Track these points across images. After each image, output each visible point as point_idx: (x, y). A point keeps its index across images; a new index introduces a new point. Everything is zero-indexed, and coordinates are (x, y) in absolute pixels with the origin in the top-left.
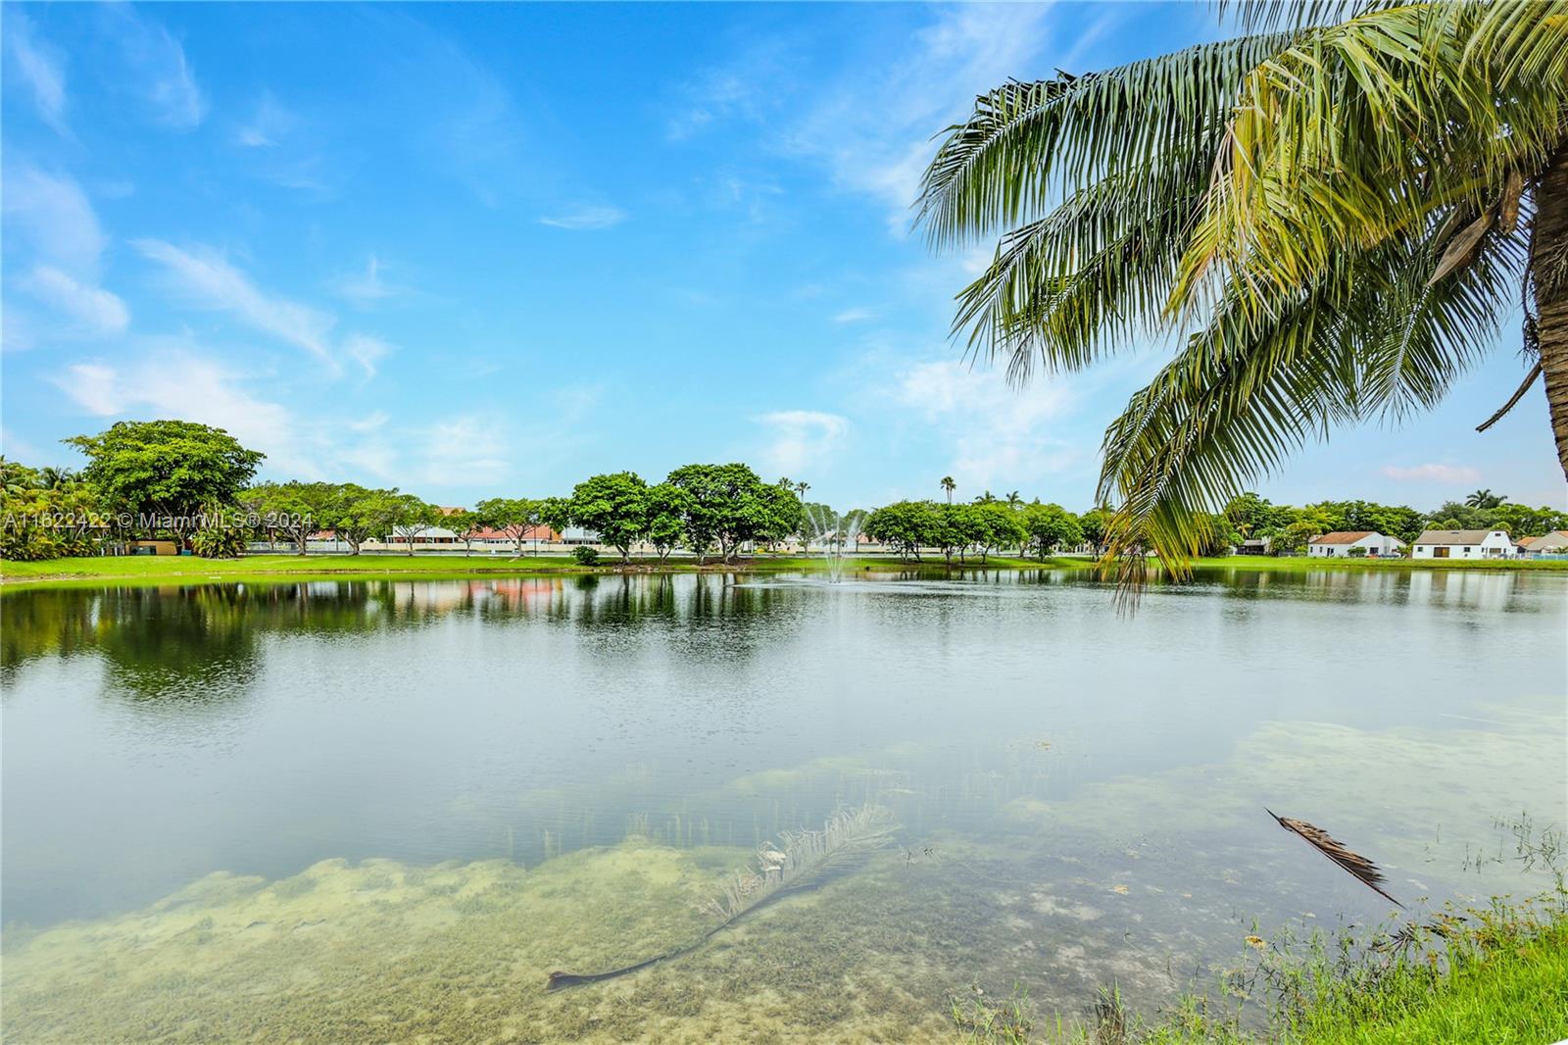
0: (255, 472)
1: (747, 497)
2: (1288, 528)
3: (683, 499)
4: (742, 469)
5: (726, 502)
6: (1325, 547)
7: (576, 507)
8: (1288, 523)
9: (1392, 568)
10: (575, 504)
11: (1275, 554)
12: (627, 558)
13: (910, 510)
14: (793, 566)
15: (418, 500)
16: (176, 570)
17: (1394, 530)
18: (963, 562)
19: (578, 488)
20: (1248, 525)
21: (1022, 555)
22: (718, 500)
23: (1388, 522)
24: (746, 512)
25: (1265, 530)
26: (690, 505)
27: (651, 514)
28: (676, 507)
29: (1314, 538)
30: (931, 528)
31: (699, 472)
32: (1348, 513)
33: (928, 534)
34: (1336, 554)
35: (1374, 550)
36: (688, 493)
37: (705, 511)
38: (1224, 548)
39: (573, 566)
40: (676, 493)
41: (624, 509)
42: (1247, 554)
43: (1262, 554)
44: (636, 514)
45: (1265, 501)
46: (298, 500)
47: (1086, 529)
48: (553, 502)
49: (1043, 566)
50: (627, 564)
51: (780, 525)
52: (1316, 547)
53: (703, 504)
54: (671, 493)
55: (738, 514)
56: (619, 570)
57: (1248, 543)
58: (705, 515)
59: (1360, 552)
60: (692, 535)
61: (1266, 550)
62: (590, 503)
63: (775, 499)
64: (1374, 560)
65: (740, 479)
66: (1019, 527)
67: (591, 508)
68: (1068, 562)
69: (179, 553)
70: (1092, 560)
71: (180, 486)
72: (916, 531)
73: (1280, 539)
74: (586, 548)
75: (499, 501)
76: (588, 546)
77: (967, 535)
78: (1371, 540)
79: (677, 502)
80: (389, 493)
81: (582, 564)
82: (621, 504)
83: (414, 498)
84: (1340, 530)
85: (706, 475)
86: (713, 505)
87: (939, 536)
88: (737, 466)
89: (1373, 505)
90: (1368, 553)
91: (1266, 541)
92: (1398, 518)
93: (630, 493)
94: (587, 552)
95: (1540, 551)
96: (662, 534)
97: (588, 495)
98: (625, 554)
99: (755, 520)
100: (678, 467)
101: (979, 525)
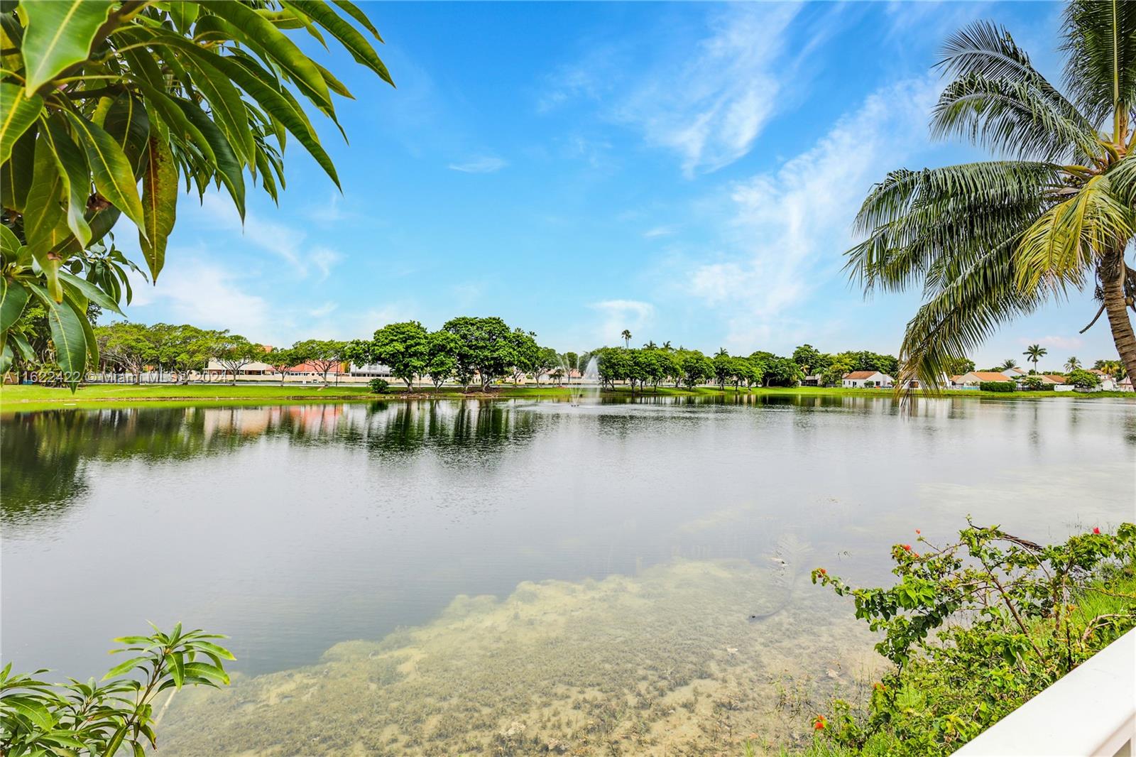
0: (100, 313)
1: (501, 342)
2: (830, 368)
3: (456, 343)
4: (499, 322)
5: (487, 346)
6: (852, 381)
7: (376, 348)
8: (829, 365)
9: (889, 395)
10: (375, 345)
11: (824, 386)
12: (410, 388)
13: (610, 354)
14: (531, 394)
15: (245, 339)
16: (23, 398)
17: (886, 371)
18: (642, 391)
19: (377, 333)
20: (807, 366)
21: (677, 386)
22: (481, 344)
23: (882, 365)
24: (501, 353)
25: (818, 370)
26: (461, 348)
27: (432, 354)
28: (451, 348)
29: (845, 375)
30: (624, 367)
31: (467, 322)
32: (860, 359)
33: (621, 371)
34: (858, 385)
35: (878, 383)
36: (459, 338)
37: (472, 352)
38: (795, 382)
39: (369, 394)
40: (451, 338)
41: (413, 349)
42: (808, 385)
43: (816, 386)
44: (422, 353)
45: (816, 350)
46: (141, 337)
47: (717, 368)
48: (358, 343)
49: (691, 393)
50: (410, 392)
51: (525, 363)
52: (847, 381)
53: (470, 347)
54: (448, 338)
55: (495, 355)
56: (405, 397)
57: (808, 378)
58: (472, 355)
59: (869, 384)
60: (459, 370)
61: (820, 382)
62: (387, 344)
63: (520, 344)
64: (878, 390)
65: (495, 328)
66: (678, 366)
67: (389, 349)
68: (706, 391)
69: (21, 382)
70: (720, 390)
71: (34, 323)
72: (614, 368)
73: (827, 376)
74: (380, 380)
75: (313, 342)
76: (382, 378)
77: (646, 372)
78: (876, 377)
79: (452, 345)
80: (220, 333)
81: (376, 392)
82: (411, 346)
83: (242, 338)
84: (857, 370)
85: (472, 325)
86: (477, 347)
87: (628, 372)
88: (494, 319)
89: (874, 354)
90: (875, 385)
91: (818, 377)
92: (887, 363)
93: (418, 337)
94: (381, 383)
95: (963, 384)
96: (440, 369)
97: (386, 339)
98: (409, 385)
99: (508, 359)
100: (452, 319)
101: (654, 364)
